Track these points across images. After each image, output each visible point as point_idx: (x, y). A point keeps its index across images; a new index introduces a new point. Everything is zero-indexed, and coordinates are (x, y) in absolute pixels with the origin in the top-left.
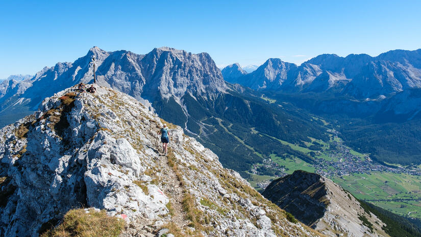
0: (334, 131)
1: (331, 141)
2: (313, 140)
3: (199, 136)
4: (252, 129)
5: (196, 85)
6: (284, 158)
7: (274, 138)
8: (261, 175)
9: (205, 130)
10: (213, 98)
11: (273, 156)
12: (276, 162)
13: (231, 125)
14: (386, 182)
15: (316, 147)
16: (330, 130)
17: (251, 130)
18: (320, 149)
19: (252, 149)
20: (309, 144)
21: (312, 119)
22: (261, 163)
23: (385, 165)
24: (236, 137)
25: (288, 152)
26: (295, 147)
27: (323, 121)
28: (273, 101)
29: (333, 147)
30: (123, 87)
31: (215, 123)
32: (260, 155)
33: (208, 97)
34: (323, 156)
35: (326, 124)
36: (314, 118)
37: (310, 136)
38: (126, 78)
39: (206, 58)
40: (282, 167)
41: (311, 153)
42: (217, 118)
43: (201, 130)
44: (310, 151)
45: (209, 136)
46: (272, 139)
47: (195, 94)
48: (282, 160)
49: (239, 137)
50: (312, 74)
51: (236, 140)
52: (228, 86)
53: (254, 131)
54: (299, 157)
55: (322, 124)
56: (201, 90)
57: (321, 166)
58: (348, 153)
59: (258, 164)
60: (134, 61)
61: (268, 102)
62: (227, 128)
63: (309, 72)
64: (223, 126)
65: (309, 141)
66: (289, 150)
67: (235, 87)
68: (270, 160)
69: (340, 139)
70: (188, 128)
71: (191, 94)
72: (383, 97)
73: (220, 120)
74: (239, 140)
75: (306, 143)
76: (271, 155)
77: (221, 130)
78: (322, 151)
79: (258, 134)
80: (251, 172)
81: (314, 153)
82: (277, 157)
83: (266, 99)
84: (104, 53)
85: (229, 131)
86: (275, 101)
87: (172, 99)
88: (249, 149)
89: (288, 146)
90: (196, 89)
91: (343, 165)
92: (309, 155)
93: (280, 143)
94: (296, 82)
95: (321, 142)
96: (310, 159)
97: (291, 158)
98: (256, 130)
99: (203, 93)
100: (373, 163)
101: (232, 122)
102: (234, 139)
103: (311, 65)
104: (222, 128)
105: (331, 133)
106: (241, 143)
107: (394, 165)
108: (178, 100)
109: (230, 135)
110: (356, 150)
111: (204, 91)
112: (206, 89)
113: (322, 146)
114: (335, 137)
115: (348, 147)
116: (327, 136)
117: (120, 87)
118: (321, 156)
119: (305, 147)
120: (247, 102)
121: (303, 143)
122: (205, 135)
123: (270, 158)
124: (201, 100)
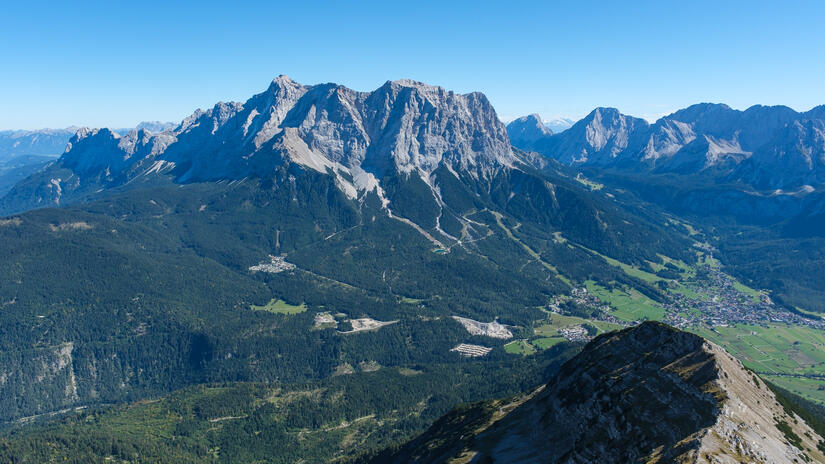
0: (707, 246)
1: (699, 264)
2: (667, 260)
3: (460, 242)
4: (556, 234)
5: (460, 152)
6: (609, 288)
7: (596, 253)
8: (566, 314)
9: (471, 232)
10: (488, 176)
11: (590, 283)
12: (595, 294)
13: (519, 225)
14: (796, 343)
15: (671, 272)
16: (699, 245)
17: (554, 237)
18: (678, 277)
19: (554, 269)
20: (657, 267)
21: (668, 222)
22: (567, 294)
23: (797, 312)
24: (527, 247)
25: (618, 279)
26: (632, 271)
27: (688, 227)
28: (599, 187)
29: (703, 275)
30: (329, 150)
31: (491, 220)
32: (567, 281)
33: (480, 173)
34: (683, 290)
35: (693, 233)
36: (671, 221)
37: (662, 253)
38: (335, 134)
39: (480, 103)
40: (605, 304)
41: (660, 283)
42: (493, 212)
43: (465, 232)
44: (660, 279)
45: (478, 243)
46: (592, 254)
47: (457, 167)
48: (606, 292)
49: (531, 248)
50: (675, 139)
51: (526, 253)
52: (518, 156)
53: (559, 238)
54: (636, 289)
55: (686, 232)
56: (468, 161)
57: (677, 306)
58: (729, 287)
59: (562, 296)
60: (350, 103)
61: (588, 187)
62: (511, 231)
63: (670, 135)
64: (504, 227)
65: (659, 261)
66: (620, 275)
67: (529, 158)
68: (585, 290)
69: (716, 260)
70: (440, 228)
71: (450, 168)
72: (809, 189)
73: (498, 216)
74: (531, 251)
75: (653, 265)
76: (586, 282)
77: (500, 234)
78: (681, 281)
79: (565, 244)
80: (550, 309)
81: (666, 284)
82: (597, 287)
83: (585, 182)
84: (297, 88)
85: (514, 236)
86: (601, 186)
87: (415, 174)
88: (547, 270)
89: (619, 267)
90: (459, 158)
91: (719, 309)
92: (657, 286)
93: (604, 262)
94: (643, 154)
95: (681, 265)
96: (659, 294)
97: (624, 290)
98: (563, 236)
99: (470, 167)
100: (775, 308)
101: (520, 220)
102: (523, 251)
103: (675, 122)
104: (502, 229)
105: (700, 250)
106: (534, 258)
107: (815, 314)
108: (426, 177)
109: (515, 244)
110: (744, 282)
111: (473, 162)
112: (477, 159)
113: (683, 271)
114: (708, 256)
115: (730, 277)
116: (694, 254)
117: (325, 149)
118: (678, 288)
119: (651, 271)
120: (550, 185)
121: (647, 265)
122: (471, 240)
123: (585, 287)
124: (466, 179)
